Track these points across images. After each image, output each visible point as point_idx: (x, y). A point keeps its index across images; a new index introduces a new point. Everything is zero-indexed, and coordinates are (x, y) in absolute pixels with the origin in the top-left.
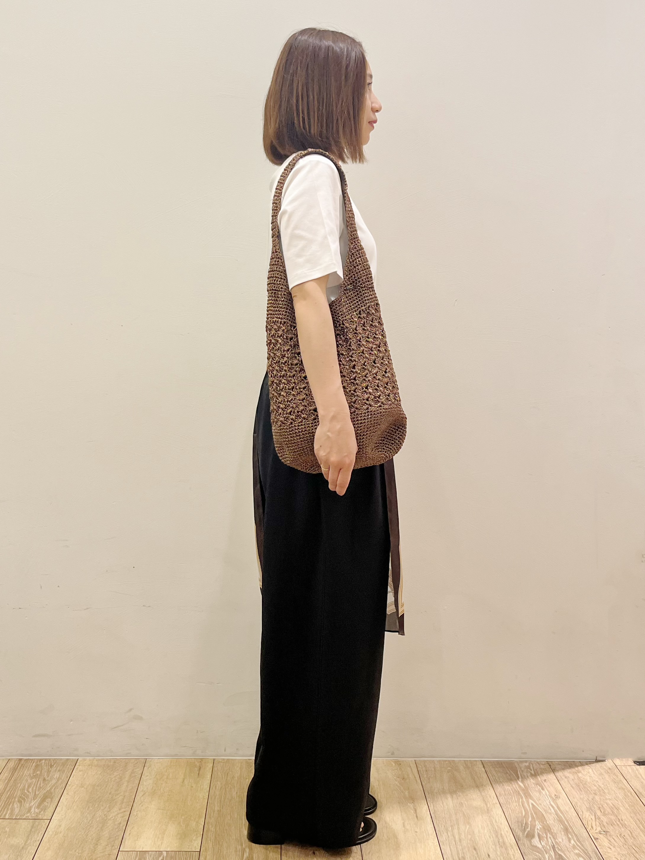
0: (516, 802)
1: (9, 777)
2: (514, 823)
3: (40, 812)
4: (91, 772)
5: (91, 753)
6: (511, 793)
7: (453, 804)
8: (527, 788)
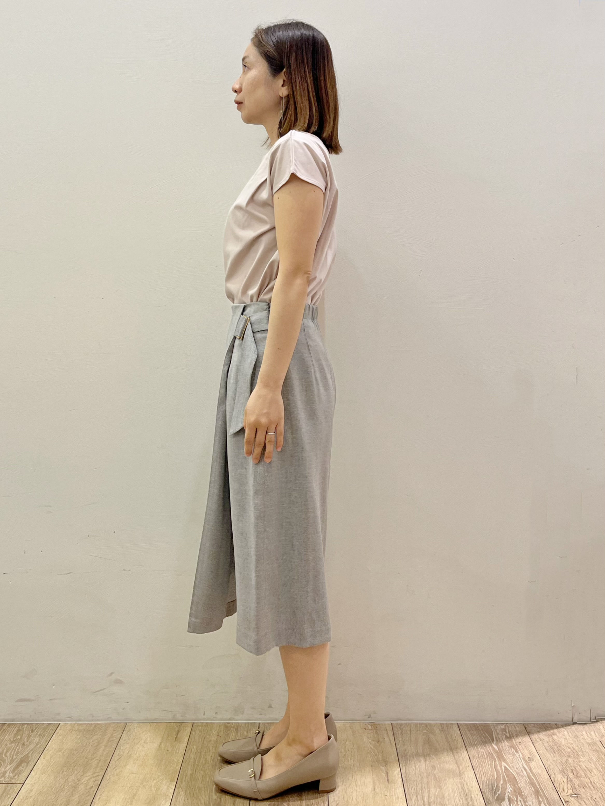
0: (489, 765)
2: (485, 786)
3: (14, 776)
4: (71, 736)
5: (72, 717)
6: (484, 755)
7: (425, 767)
8: (501, 751)
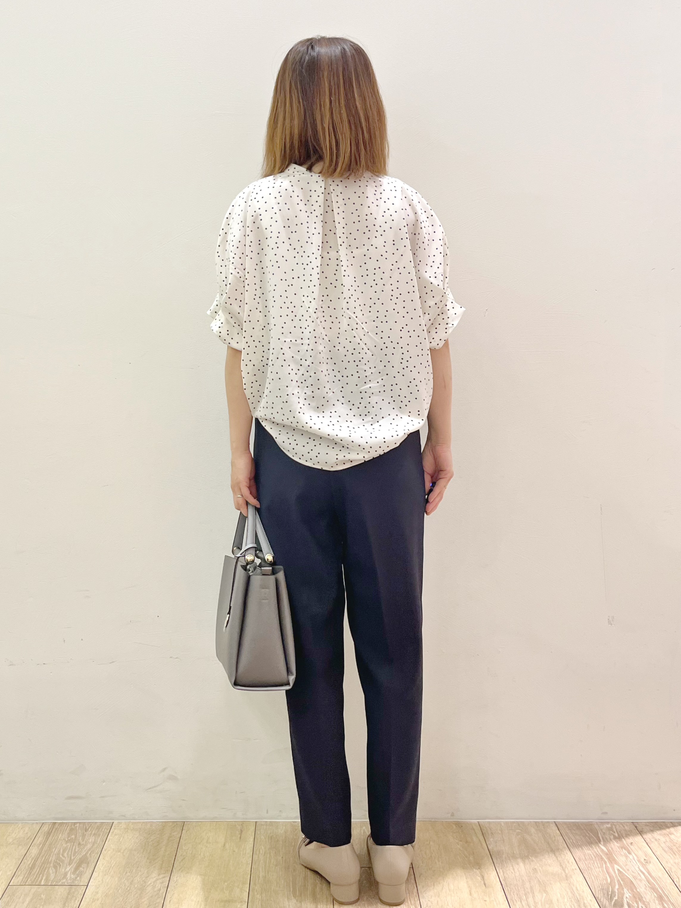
0: (599, 868)
1: (43, 841)
2: (598, 890)
3: (76, 878)
4: (127, 836)
6: (592, 857)
7: (526, 870)
8: (611, 853)
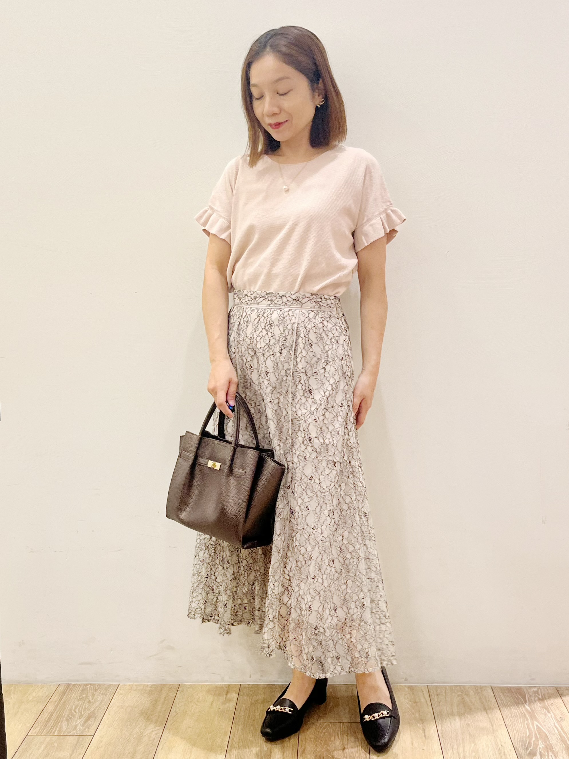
0: (521, 724)
1: (59, 700)
2: (518, 742)
4: (130, 695)
5: (130, 679)
6: (517, 715)
7: (461, 725)
8: (534, 711)
